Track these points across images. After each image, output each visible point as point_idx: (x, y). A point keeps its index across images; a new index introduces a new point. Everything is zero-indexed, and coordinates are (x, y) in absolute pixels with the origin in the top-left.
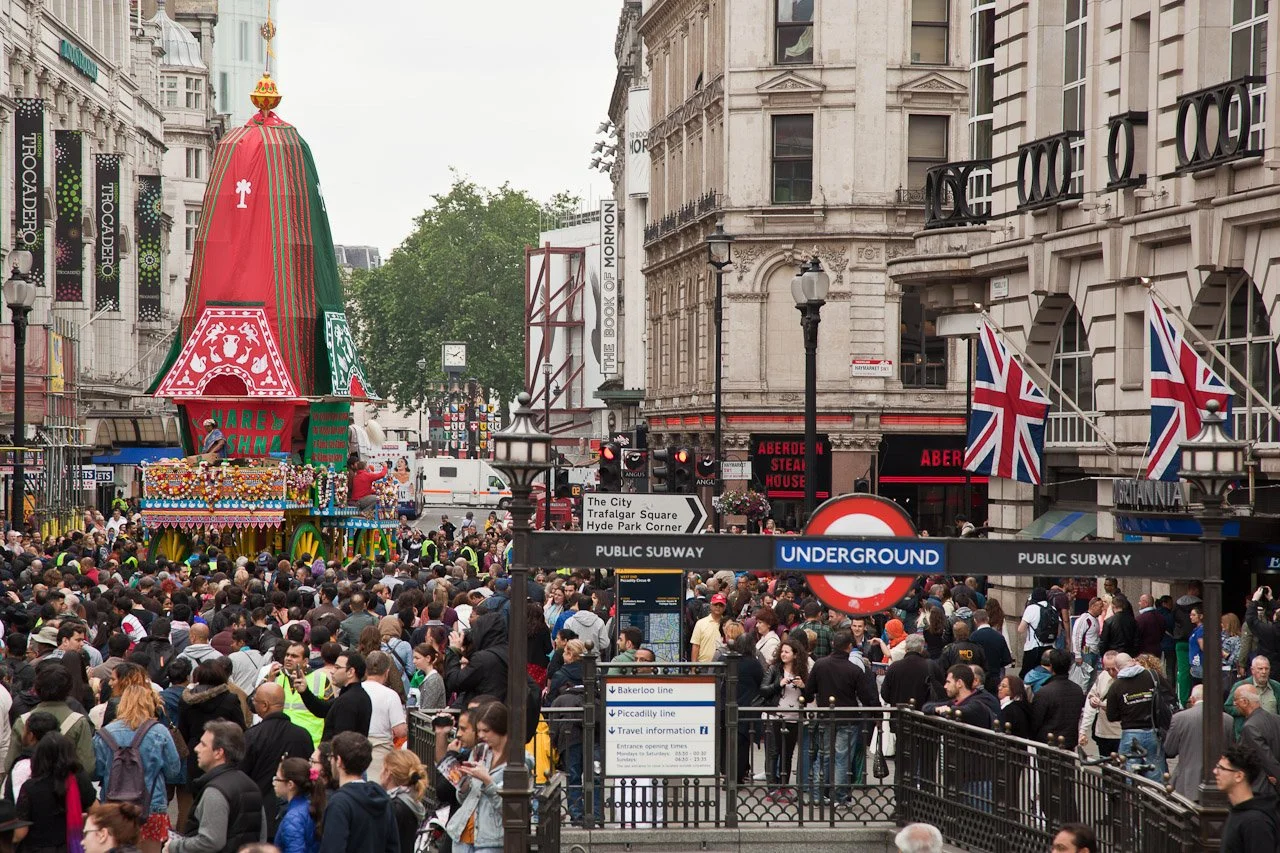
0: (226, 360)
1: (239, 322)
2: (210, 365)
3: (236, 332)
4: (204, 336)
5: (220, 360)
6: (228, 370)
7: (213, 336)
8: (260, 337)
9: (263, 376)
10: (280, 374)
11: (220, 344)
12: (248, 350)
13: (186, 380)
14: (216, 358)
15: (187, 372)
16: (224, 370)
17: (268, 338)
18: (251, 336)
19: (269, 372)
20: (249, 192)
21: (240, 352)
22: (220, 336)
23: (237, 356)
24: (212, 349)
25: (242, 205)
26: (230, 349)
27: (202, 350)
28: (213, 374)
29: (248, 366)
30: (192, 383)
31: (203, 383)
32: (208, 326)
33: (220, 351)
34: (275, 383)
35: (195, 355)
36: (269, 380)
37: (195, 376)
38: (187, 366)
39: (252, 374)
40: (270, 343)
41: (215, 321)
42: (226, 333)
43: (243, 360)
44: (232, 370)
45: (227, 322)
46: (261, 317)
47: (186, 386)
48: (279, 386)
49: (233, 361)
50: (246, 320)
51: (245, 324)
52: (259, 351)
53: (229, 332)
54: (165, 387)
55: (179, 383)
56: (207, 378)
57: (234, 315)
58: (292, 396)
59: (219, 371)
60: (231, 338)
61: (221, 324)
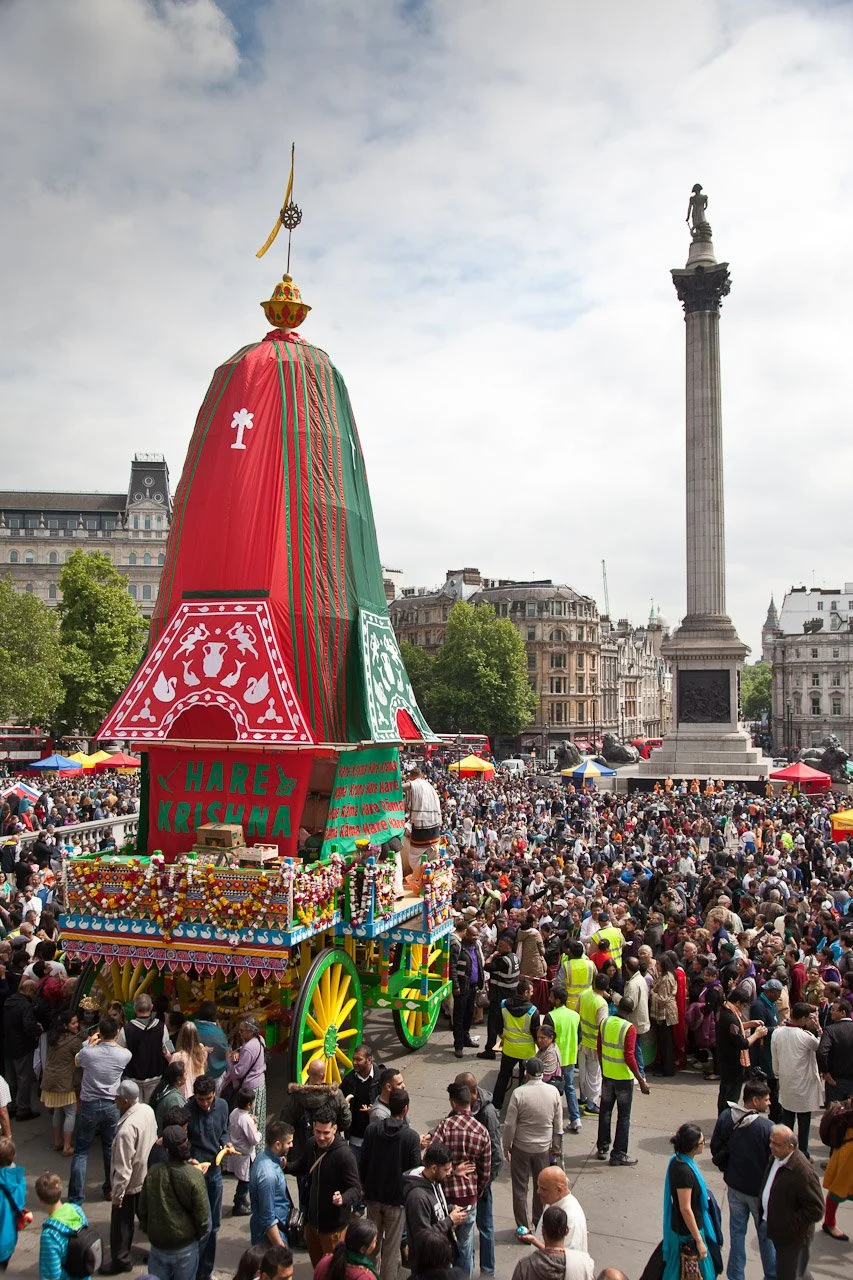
0: (206, 682)
1: (228, 622)
2: (182, 690)
3: (223, 638)
4: (176, 645)
5: (197, 682)
6: (208, 697)
7: (188, 645)
8: (259, 645)
9: (262, 707)
10: (288, 704)
11: (198, 655)
12: (240, 666)
13: (145, 713)
14: (191, 680)
15: (148, 702)
16: (202, 698)
17: (272, 646)
18: (246, 644)
19: (272, 702)
20: (250, 426)
21: (227, 668)
22: (198, 644)
23: (223, 674)
24: (187, 665)
25: (239, 445)
26: (213, 664)
27: (171, 668)
28: (185, 704)
29: (238, 691)
30: (153, 719)
31: (170, 719)
32: (184, 629)
33: (197, 669)
34: (280, 720)
35: (162, 675)
36: (271, 714)
37: (159, 708)
38: (148, 692)
39: (245, 705)
40: (274, 654)
41: (193, 622)
42: (209, 639)
43: (231, 681)
44: (214, 698)
45: (211, 623)
46: (263, 615)
47: (145, 723)
48: (287, 725)
49: (215, 683)
50: (238, 618)
51: (238, 625)
52: (257, 667)
53: (213, 638)
54: (114, 724)
55: (135, 718)
56: (176, 711)
57: (222, 611)
58: (307, 743)
59: (194, 700)
60: (215, 647)
61: (202, 626)
